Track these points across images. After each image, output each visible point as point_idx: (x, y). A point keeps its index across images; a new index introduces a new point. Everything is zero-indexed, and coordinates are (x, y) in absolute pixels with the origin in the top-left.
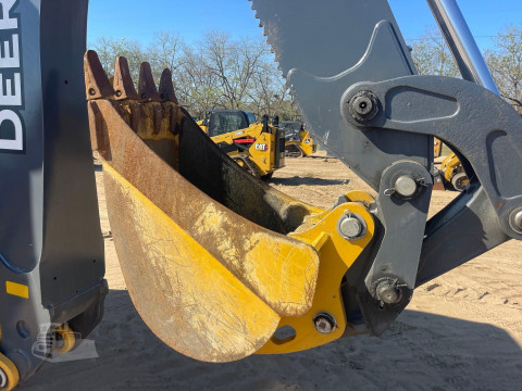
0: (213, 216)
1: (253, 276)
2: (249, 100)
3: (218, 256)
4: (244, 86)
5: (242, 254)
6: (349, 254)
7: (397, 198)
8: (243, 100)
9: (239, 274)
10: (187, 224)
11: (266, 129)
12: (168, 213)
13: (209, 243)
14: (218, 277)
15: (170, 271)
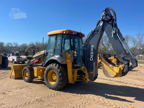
0: (111, 66)
1: (114, 70)
2: (110, 49)
3: (111, 69)
4: (108, 46)
5: (113, 68)
6: (122, 69)
7: (125, 64)
8: (108, 49)
9: (113, 70)
10: (108, 66)
11: (115, 58)
12: (107, 65)
13: (110, 68)
14: (111, 70)
15: (107, 70)
